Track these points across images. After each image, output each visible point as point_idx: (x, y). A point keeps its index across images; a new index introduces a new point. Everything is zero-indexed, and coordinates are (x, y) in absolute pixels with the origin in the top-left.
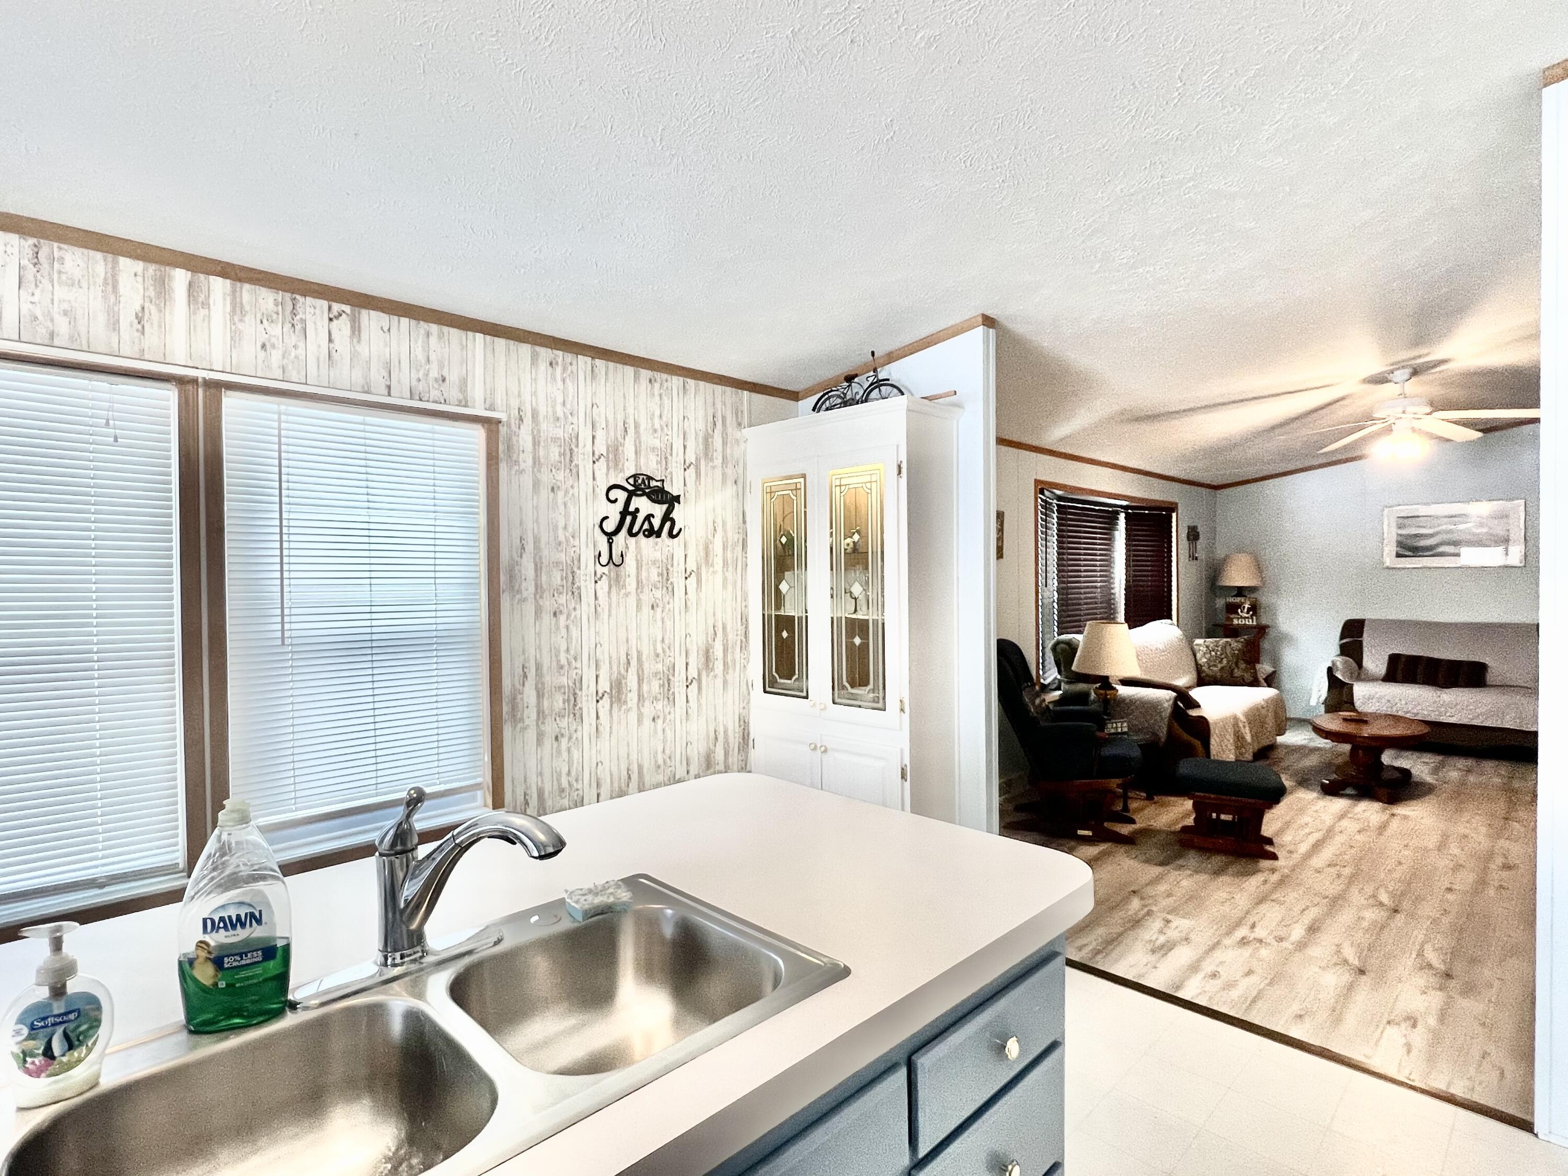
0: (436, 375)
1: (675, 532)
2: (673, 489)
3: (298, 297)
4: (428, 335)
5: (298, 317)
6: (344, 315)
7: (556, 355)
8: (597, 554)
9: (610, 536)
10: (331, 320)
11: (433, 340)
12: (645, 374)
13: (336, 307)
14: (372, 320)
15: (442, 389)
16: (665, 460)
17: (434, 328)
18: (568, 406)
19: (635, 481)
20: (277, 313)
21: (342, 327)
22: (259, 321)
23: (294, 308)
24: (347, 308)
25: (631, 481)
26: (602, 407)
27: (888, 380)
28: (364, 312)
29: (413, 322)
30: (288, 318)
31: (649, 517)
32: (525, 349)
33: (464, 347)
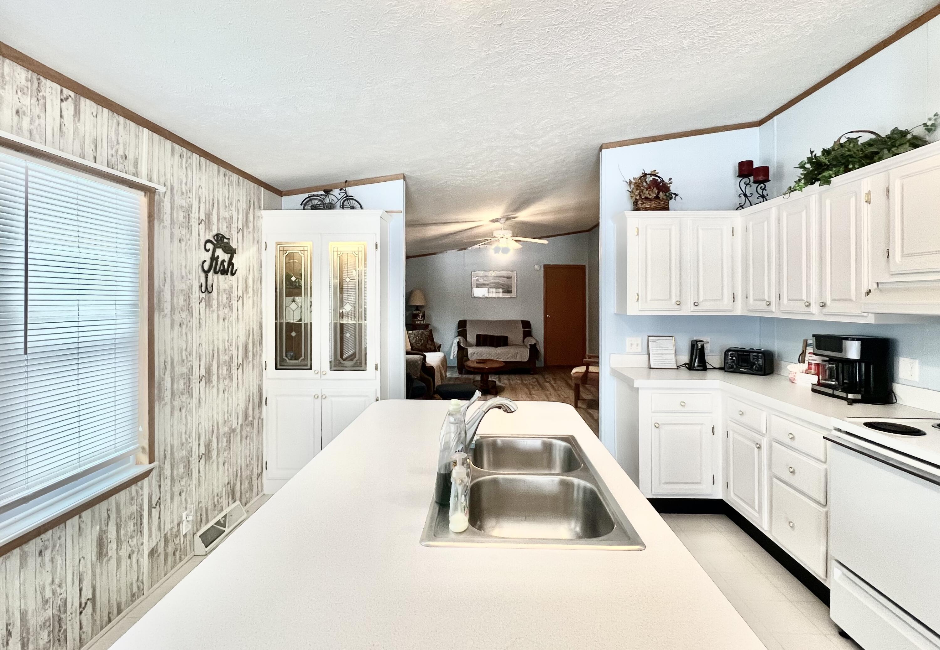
0: (122, 154)
1: (234, 272)
2: (234, 245)
3: (42, 78)
4: (118, 124)
5: (41, 94)
6: (70, 99)
7: (183, 151)
8: (200, 284)
9: (206, 273)
10: (62, 100)
11: (121, 127)
12: (222, 170)
13: (66, 92)
14: (87, 105)
15: (125, 164)
16: (229, 227)
17: (122, 119)
18: (188, 185)
19: (217, 238)
20: (28, 88)
21: (69, 106)
22: (15, 92)
23: (38, 86)
24: (72, 94)
25: (215, 237)
26: (204, 189)
27: (352, 196)
28: (82, 99)
29: (110, 112)
30: (35, 93)
31: (223, 261)
32: (168, 143)
33: (137, 136)
